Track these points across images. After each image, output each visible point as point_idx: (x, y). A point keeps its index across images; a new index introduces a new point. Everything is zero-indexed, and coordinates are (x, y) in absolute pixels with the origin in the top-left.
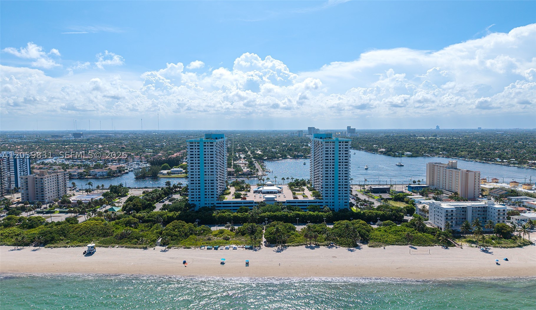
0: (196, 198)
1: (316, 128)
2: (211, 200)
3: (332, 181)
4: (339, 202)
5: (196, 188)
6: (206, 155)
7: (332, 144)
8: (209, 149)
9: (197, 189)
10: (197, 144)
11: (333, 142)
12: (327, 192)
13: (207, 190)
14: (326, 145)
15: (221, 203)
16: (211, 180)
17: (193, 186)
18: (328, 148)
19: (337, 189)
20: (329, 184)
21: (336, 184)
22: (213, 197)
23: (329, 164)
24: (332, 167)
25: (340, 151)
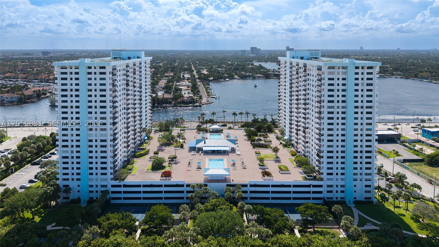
0: (73, 174)
1: (258, 48)
2: (102, 180)
3: (340, 143)
4: (355, 186)
5: (73, 155)
6: (91, 90)
7: (341, 70)
8: (98, 79)
9: (75, 157)
10: (74, 70)
11: (343, 68)
12: (330, 166)
13: (94, 160)
14: (329, 73)
15: (120, 186)
16: (102, 141)
17: (67, 152)
18: (333, 79)
19: (349, 160)
20: (334, 149)
21: (350, 149)
22: (105, 174)
23: (335, 110)
24: (341, 116)
25: (357, 85)
